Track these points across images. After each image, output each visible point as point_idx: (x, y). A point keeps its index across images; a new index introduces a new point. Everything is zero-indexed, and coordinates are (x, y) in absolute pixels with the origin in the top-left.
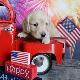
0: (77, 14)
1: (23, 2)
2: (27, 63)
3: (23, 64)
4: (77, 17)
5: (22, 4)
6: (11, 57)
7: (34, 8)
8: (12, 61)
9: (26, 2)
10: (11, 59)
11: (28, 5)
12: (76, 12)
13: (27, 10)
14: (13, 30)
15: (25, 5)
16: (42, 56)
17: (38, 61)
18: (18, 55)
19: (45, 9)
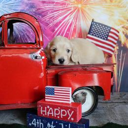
0: (123, 27)
1: (43, 14)
2: (69, 101)
3: (62, 103)
4: (123, 32)
5: (43, 16)
6: (46, 95)
7: (60, 22)
8: (46, 100)
9: (49, 13)
10: (46, 97)
11: (51, 18)
12: (121, 25)
13: (51, 25)
14: (43, 57)
15: (46, 18)
16: (85, 91)
17: (78, 98)
18: (55, 91)
19: (76, 22)
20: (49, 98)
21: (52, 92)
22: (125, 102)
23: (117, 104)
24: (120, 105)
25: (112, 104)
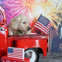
1: (9, 9)
4: (52, 19)
6: (8, 53)
7: (18, 13)
8: (8, 56)
9: (12, 8)
10: (8, 55)
11: (13, 11)
12: (50, 15)
13: (13, 15)
14: (6, 30)
15: (11, 11)
16: (31, 51)
18: (13, 51)
20: (10, 55)
21: (12, 51)
22: (54, 58)
23: (50, 59)
24: (52, 60)
25: (47, 59)
